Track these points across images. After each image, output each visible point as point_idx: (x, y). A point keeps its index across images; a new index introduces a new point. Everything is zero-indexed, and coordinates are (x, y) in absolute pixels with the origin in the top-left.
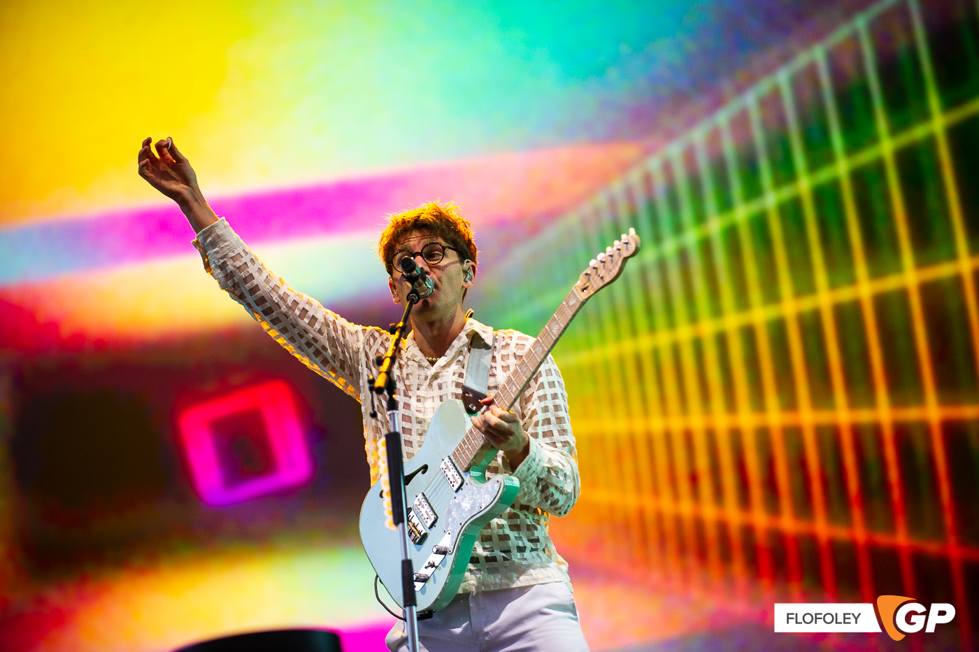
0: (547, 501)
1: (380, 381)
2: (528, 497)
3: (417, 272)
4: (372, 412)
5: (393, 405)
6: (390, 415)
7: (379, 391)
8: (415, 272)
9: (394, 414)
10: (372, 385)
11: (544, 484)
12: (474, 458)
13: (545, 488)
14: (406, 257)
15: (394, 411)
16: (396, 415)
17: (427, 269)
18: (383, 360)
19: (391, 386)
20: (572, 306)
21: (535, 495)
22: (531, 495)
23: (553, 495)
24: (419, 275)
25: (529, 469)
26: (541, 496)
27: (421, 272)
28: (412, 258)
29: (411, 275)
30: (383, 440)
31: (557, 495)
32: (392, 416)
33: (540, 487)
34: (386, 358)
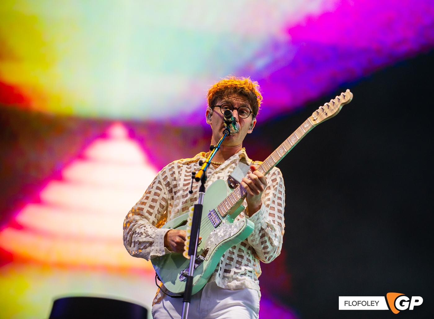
0: (262, 245)
1: (199, 175)
2: (253, 238)
3: (232, 119)
4: (190, 190)
5: (202, 189)
6: (200, 194)
7: (197, 180)
8: (230, 119)
9: (202, 194)
10: (194, 176)
11: (263, 233)
12: (230, 209)
13: (263, 236)
14: (228, 109)
15: (203, 193)
16: (203, 195)
17: (237, 119)
18: (203, 163)
19: (204, 179)
20: (306, 128)
21: (257, 238)
22: (255, 237)
23: (266, 242)
24: (233, 121)
25: (258, 219)
26: (260, 240)
27: (234, 120)
28: (231, 111)
29: (228, 120)
30: (193, 207)
31: (268, 244)
32: (201, 195)
33: (261, 234)
34: (205, 162)
